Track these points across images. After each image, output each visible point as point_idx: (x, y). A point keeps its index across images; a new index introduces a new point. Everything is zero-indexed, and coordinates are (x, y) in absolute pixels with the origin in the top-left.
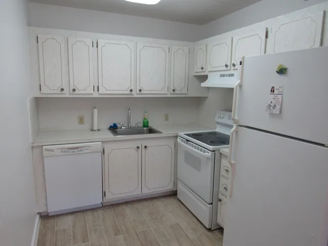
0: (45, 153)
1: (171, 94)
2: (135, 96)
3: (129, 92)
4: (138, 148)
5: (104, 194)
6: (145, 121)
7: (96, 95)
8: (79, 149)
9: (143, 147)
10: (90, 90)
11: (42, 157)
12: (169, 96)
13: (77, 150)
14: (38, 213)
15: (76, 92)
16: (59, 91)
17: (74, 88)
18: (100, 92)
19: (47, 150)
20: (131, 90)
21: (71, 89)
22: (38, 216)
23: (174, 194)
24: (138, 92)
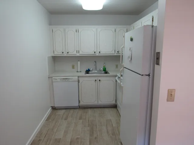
0: (54, 80)
1: (117, 54)
2: (97, 55)
3: (94, 53)
4: (96, 80)
5: (79, 102)
6: (104, 68)
7: (78, 55)
8: (67, 79)
9: (98, 80)
10: (75, 53)
11: (52, 82)
12: (116, 55)
13: (66, 80)
14: (51, 107)
15: (69, 54)
16: (61, 53)
17: (68, 51)
18: (80, 53)
19: (54, 79)
20: (95, 52)
21: (67, 52)
22: (51, 108)
23: (115, 106)
24: (99, 53)
